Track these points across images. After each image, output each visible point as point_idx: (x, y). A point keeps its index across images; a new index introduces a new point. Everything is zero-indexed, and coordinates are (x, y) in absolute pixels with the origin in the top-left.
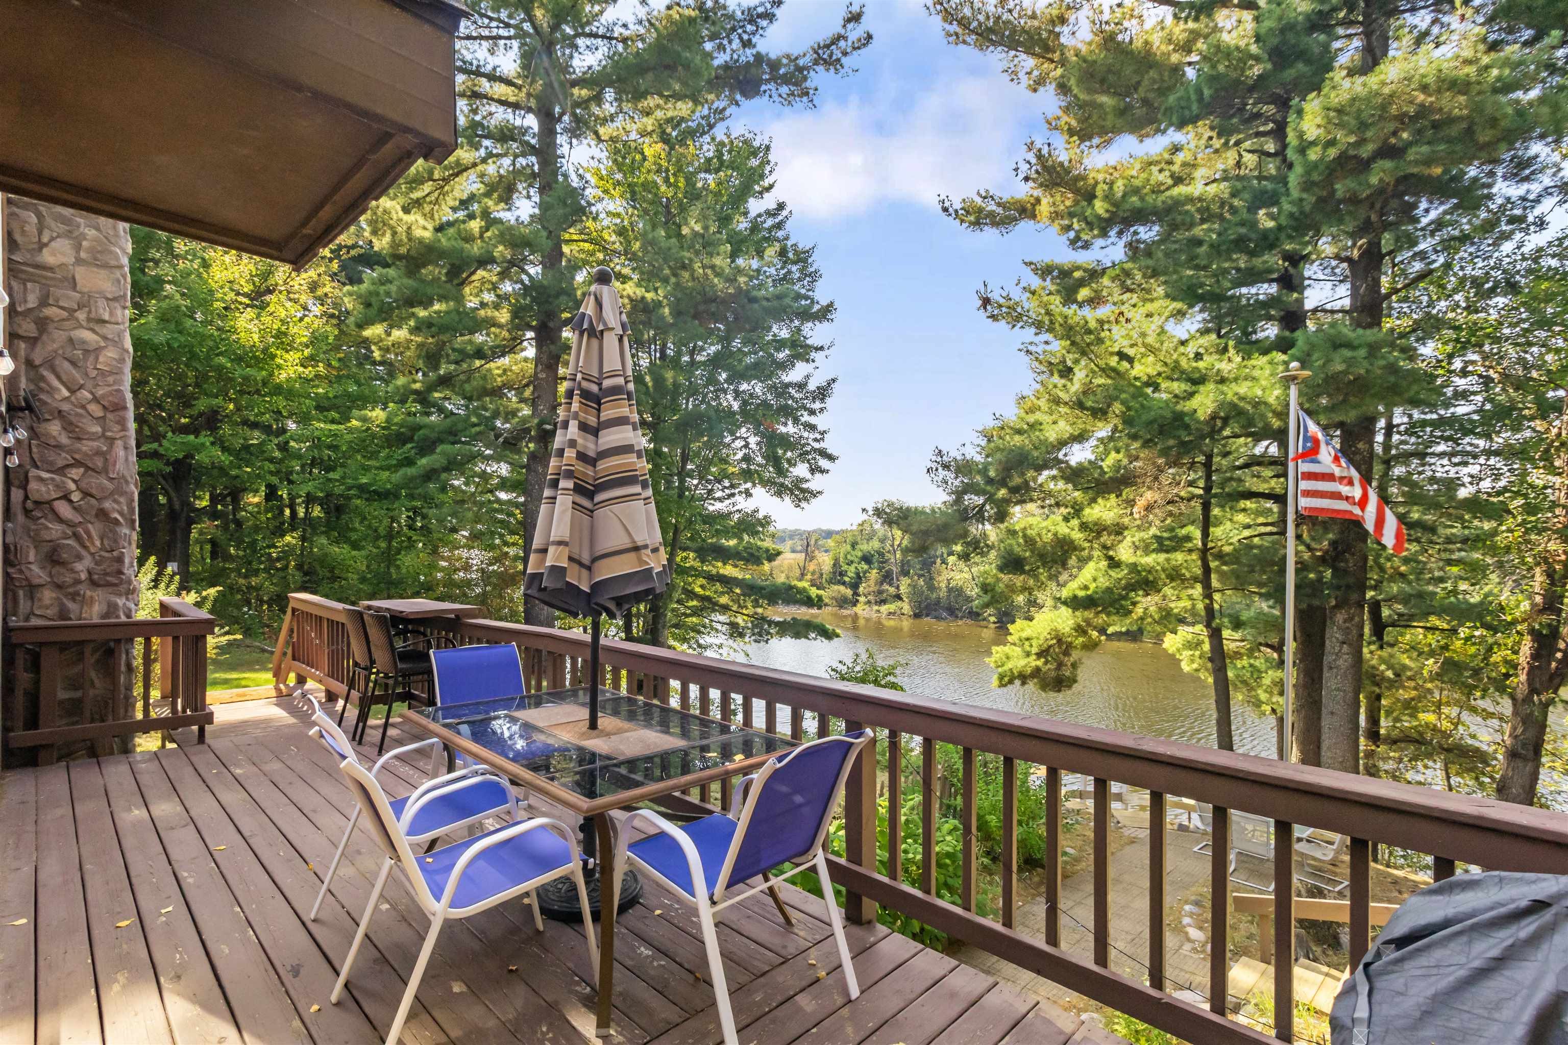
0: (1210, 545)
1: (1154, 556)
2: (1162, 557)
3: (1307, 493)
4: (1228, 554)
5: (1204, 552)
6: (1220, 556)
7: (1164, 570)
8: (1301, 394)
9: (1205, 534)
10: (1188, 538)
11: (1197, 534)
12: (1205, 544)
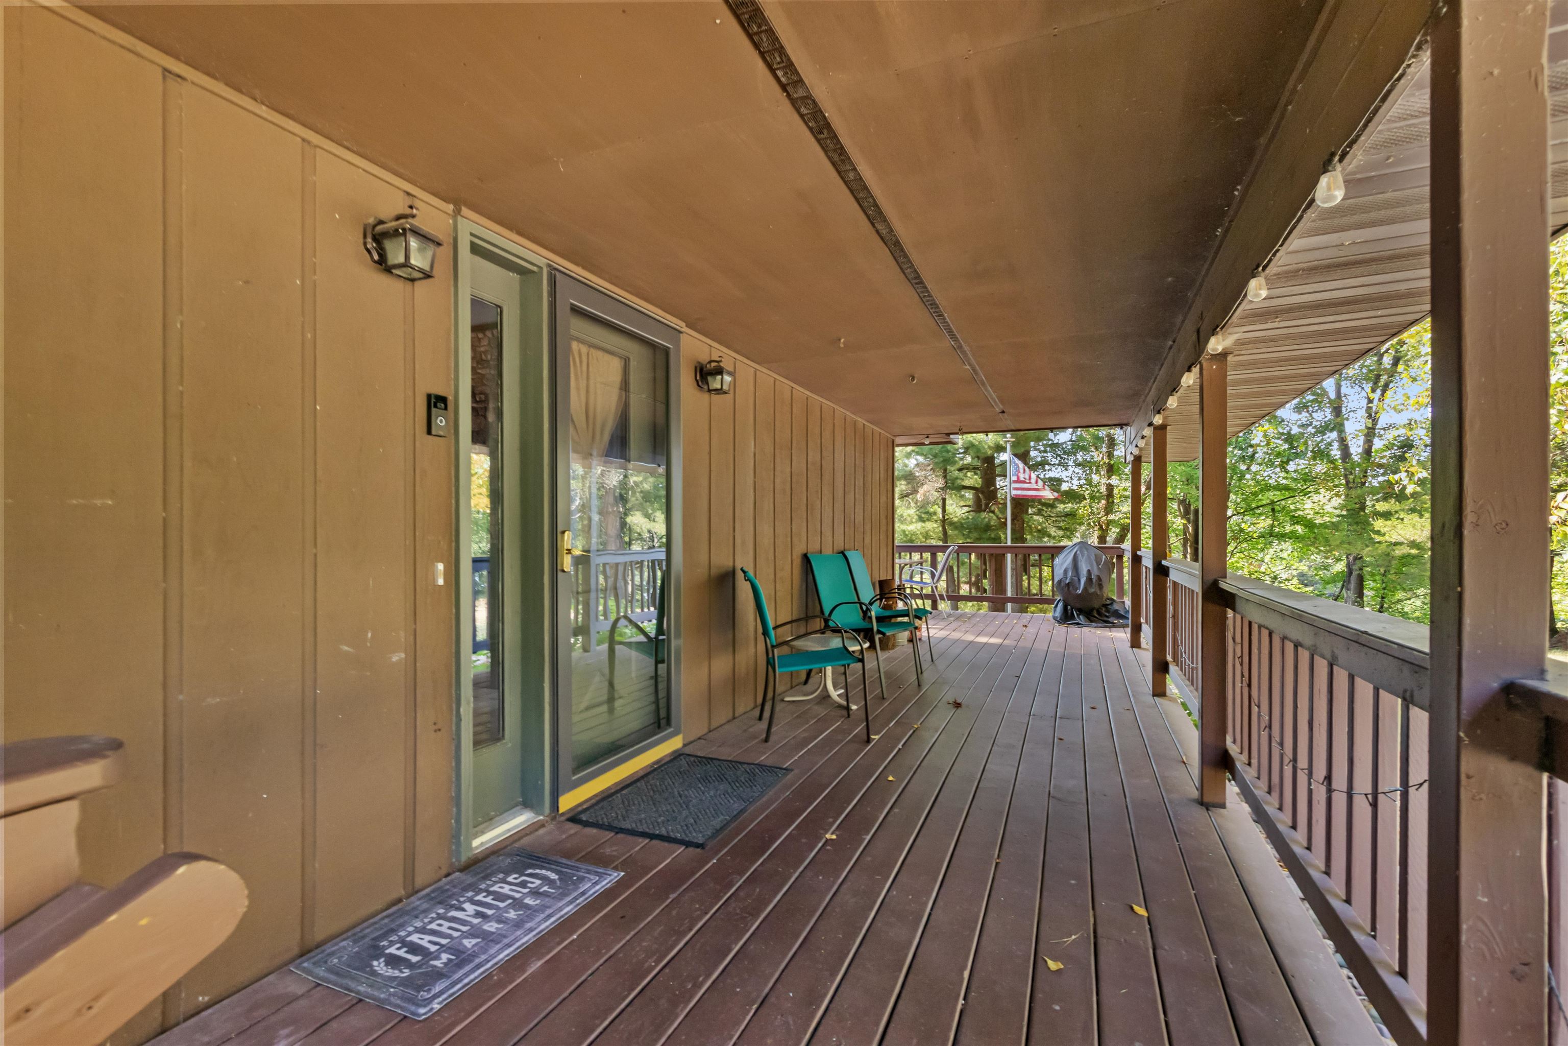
0: (947, 517)
1: (915, 525)
2: (920, 525)
3: (1015, 489)
4: (956, 522)
5: (944, 521)
6: (952, 524)
7: (921, 533)
8: (1011, 446)
9: (944, 510)
10: (935, 513)
11: (940, 511)
12: (944, 517)
